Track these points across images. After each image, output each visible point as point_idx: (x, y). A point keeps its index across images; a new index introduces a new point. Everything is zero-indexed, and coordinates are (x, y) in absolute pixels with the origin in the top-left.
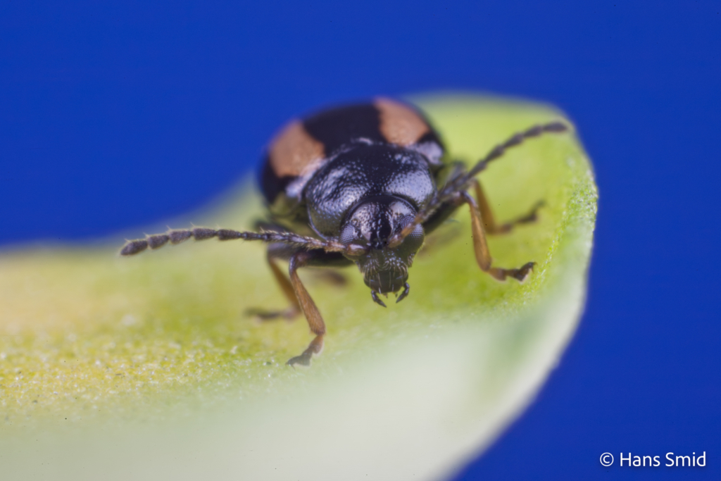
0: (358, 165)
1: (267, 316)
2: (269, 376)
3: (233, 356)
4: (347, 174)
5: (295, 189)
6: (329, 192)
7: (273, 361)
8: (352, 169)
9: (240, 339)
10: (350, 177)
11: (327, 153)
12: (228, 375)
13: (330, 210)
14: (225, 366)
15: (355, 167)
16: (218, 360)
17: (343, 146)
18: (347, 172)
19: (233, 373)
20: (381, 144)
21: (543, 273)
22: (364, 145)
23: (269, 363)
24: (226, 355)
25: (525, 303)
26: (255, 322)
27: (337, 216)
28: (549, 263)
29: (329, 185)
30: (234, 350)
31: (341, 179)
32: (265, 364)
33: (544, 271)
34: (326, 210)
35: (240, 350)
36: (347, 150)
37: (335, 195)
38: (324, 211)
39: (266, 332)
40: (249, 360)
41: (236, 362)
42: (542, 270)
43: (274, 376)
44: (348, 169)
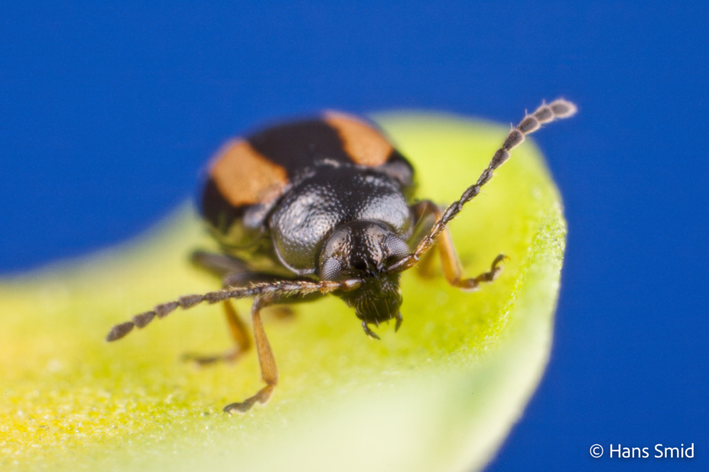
0: (329, 190)
1: (206, 361)
2: (207, 428)
3: (167, 406)
4: (318, 201)
5: (256, 219)
6: (299, 221)
7: (211, 411)
8: (323, 195)
9: (176, 387)
10: (321, 204)
11: (290, 176)
12: (161, 427)
13: (302, 241)
14: (159, 416)
15: (326, 192)
16: (151, 411)
17: (307, 169)
18: (318, 198)
19: (168, 424)
20: (348, 165)
21: (505, 316)
22: (329, 167)
23: (207, 414)
24: (160, 404)
25: (486, 348)
26: (192, 368)
27: (310, 247)
28: (512, 304)
29: (297, 214)
30: (168, 400)
31: (311, 207)
32: (202, 414)
33: (507, 313)
34: (297, 241)
35: (175, 399)
36: (311, 175)
37: (306, 223)
38: (295, 242)
39: (205, 379)
40: (184, 412)
41: (171, 413)
42: (504, 313)
43: (212, 428)
44: (318, 195)
